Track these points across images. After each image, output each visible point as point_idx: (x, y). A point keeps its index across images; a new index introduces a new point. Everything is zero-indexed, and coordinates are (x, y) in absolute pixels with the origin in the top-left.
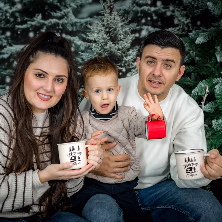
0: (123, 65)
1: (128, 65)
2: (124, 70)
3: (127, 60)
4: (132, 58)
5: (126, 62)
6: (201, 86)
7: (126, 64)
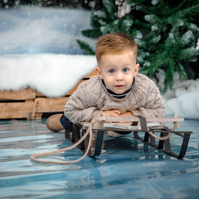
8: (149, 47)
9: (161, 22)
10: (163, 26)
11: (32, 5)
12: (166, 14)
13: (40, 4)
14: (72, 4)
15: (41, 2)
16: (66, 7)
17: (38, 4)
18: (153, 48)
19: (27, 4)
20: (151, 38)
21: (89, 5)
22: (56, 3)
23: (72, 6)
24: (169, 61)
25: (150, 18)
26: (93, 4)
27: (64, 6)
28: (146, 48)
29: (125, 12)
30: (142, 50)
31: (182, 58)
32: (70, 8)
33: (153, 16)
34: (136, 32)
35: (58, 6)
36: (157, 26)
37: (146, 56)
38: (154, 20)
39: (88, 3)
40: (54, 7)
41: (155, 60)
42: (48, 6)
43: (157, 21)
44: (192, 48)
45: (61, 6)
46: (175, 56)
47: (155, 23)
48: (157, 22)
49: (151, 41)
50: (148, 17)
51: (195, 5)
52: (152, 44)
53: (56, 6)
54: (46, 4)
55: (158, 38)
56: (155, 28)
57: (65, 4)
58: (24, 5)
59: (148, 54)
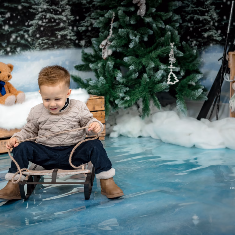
0: (59, 7)
1: (63, 7)
2: (60, 10)
3: (62, 4)
4: (65, 3)
5: (61, 5)
6: (110, 12)
7: (62, 7)
8: (128, 83)
9: (138, 62)
10: (139, 65)
11: (31, 50)
12: (141, 55)
13: (38, 48)
14: (65, 45)
15: (38, 46)
16: (60, 48)
17: (36, 48)
18: (132, 83)
19: (27, 50)
20: (131, 74)
21: (80, 44)
22: (52, 46)
23: (65, 47)
24: (146, 94)
25: (128, 60)
26: (83, 43)
27: (58, 48)
28: (126, 83)
29: (108, 54)
30: (123, 85)
31: (156, 91)
32: (64, 48)
33: (130, 57)
34: (117, 72)
35: (53, 48)
36: (134, 66)
37: (126, 90)
38: (132, 61)
39: (79, 42)
40: (50, 50)
41: (134, 94)
42: (44, 49)
43: (134, 61)
44: (164, 83)
45: (56, 47)
46: (150, 90)
47: (133, 63)
48: (134, 63)
49: (130, 77)
50: (126, 59)
51: (165, 46)
52: (132, 79)
53: (51, 49)
54: (43, 47)
55: (137, 75)
56: (132, 68)
57: (59, 46)
58: (24, 51)
59: (128, 89)
